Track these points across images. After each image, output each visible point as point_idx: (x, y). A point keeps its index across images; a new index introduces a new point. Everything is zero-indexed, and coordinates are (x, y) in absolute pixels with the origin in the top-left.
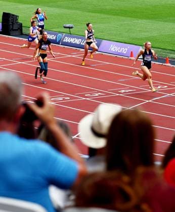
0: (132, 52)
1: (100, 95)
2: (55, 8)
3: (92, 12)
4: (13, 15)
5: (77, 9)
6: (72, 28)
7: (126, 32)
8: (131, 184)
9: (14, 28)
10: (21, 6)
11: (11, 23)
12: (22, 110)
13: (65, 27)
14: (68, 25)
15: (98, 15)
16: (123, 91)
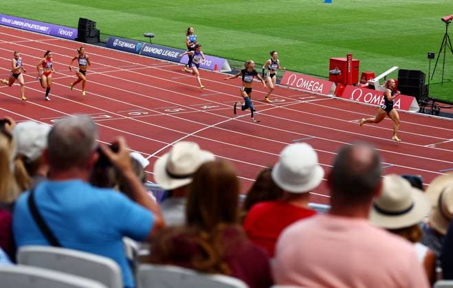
0: (216, 66)
1: (180, 111)
2: (135, 15)
3: (175, 20)
4: (90, 21)
5: (158, 16)
6: (153, 37)
7: (211, 43)
8: (210, 241)
9: (91, 35)
10: (99, 11)
11: (87, 30)
12: (96, 156)
13: (145, 36)
14: (148, 34)
15: (182, 23)
16: (205, 107)
